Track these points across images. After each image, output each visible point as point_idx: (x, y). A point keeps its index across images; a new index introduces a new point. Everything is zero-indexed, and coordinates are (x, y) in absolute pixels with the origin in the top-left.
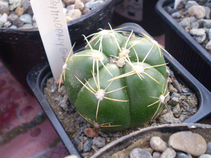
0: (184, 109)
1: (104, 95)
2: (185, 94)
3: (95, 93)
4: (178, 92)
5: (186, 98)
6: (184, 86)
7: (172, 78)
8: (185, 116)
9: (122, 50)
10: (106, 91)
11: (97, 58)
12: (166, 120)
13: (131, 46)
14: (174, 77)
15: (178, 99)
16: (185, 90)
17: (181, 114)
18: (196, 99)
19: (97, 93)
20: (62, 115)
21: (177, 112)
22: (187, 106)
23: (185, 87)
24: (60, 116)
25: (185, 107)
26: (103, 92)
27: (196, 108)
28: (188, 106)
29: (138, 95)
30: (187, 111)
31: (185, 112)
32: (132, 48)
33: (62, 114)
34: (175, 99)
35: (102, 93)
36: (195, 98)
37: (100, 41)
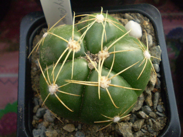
0: (147, 127)
1: (55, 91)
2: (157, 113)
3: (50, 84)
4: (152, 107)
5: (155, 117)
6: (163, 103)
7: (156, 89)
8: (143, 134)
9: (103, 49)
10: (60, 89)
11: (72, 47)
12: (120, 130)
13: (113, 51)
14: (159, 89)
15: (146, 116)
16: (160, 108)
17: (141, 130)
18: (164, 124)
19: (51, 86)
20: (36, 72)
21: (136, 127)
22: (150, 126)
23: (163, 105)
24: (34, 72)
25: (148, 126)
26: (57, 88)
27: (158, 133)
28: (152, 127)
29: (91, 106)
30: (147, 130)
31: (146, 130)
32: (113, 54)
33: (35, 70)
34: (143, 114)
35: (55, 89)
36: (164, 122)
37: (86, 28)
